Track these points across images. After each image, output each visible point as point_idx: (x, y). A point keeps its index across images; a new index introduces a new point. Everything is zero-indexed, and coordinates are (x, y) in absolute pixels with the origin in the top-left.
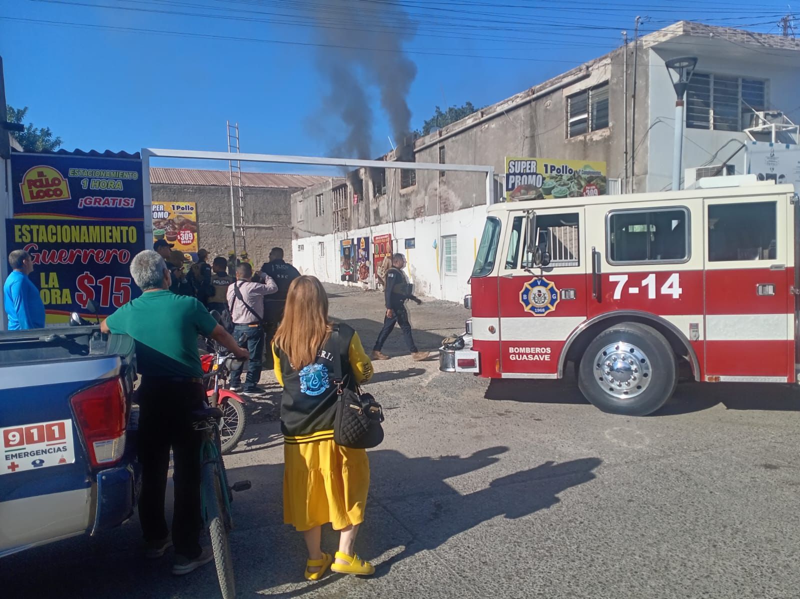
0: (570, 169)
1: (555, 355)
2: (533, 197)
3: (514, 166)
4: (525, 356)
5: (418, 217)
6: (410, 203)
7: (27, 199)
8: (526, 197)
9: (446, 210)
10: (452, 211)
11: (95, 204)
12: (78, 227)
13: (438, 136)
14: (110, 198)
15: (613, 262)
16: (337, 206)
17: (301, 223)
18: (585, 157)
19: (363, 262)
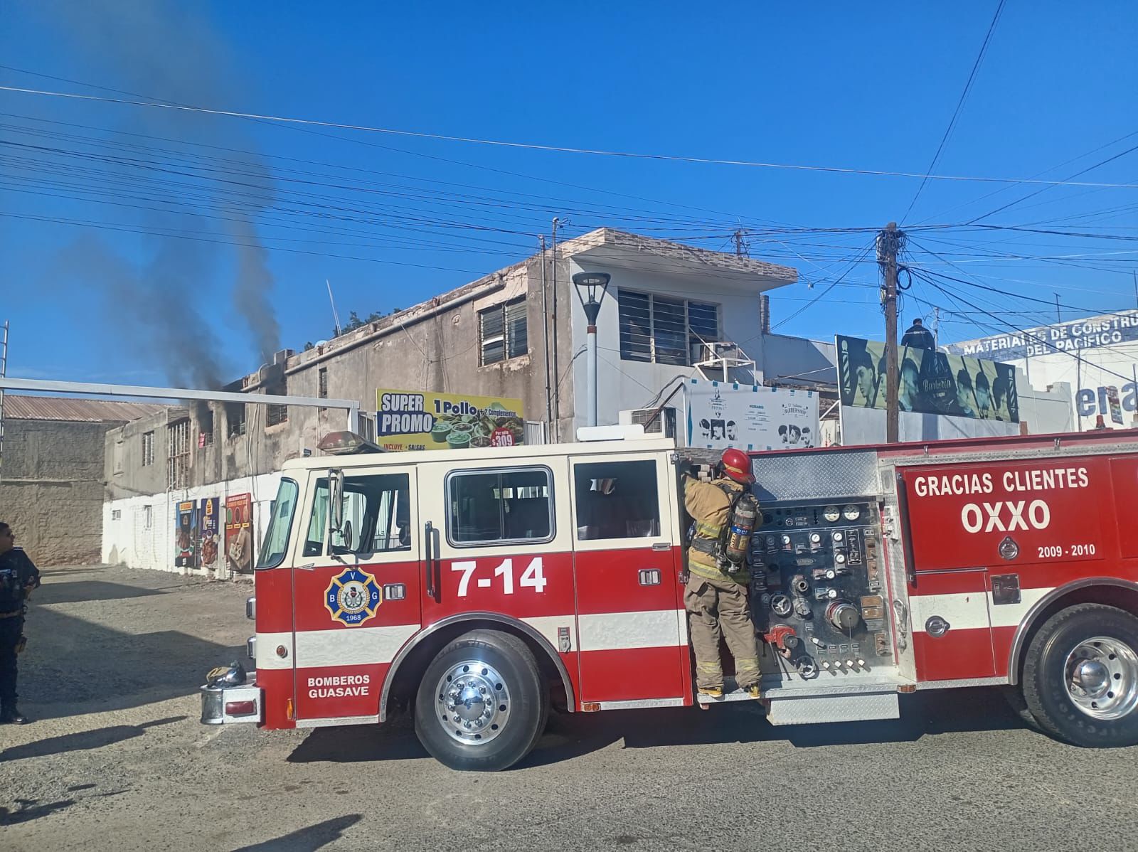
0: (472, 408)
1: (375, 687)
2: (351, 449)
3: (390, 401)
4: (331, 690)
6: (279, 447)
13: (318, 354)
15: (456, 543)
16: (174, 451)
17: (119, 475)
18: (502, 391)
19: (208, 537)
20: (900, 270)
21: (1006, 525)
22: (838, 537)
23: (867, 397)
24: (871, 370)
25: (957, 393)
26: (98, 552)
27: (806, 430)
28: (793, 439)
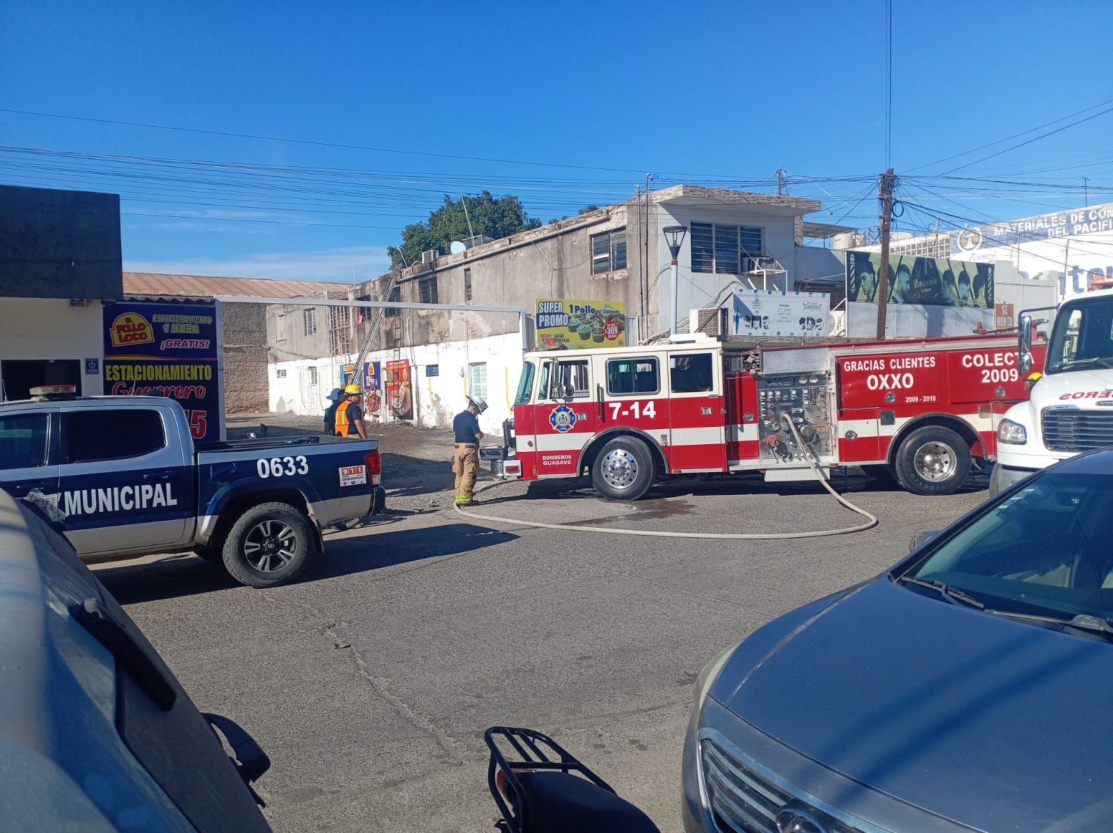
0: (593, 310)
1: (574, 460)
3: (543, 307)
4: (554, 462)
5: (442, 342)
6: (432, 326)
7: (116, 342)
9: (474, 336)
10: (481, 337)
11: (175, 346)
12: (160, 366)
13: (463, 258)
14: (188, 341)
15: (610, 393)
16: (335, 324)
17: (283, 342)
18: (608, 294)
19: (372, 392)
20: (894, 204)
21: (890, 386)
23: (868, 294)
24: (872, 275)
25: (942, 288)
26: (266, 403)
27: (819, 321)
28: (809, 326)
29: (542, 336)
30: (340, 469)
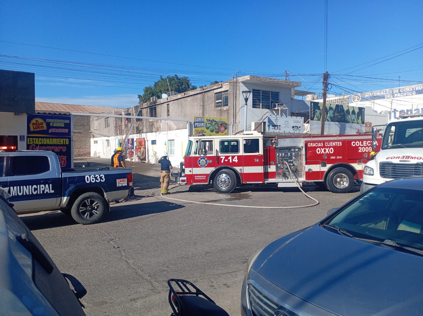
0: (215, 121)
1: (207, 178)
2: (201, 135)
3: (196, 119)
4: (199, 178)
5: (158, 131)
6: (154, 125)
7: (32, 129)
8: (199, 135)
9: (170, 130)
10: (173, 130)
11: (55, 131)
12: (49, 139)
13: (166, 100)
14: (60, 129)
15: (221, 153)
16: (117, 124)
17: (97, 130)
18: (221, 115)
19: (130, 150)
20: (328, 84)
21: (325, 152)
22: (294, 154)
23: (318, 118)
24: (319, 111)
25: (345, 116)
26: (90, 153)
27: (300, 127)
28: (296, 129)
29: (195, 130)
30: (117, 180)
